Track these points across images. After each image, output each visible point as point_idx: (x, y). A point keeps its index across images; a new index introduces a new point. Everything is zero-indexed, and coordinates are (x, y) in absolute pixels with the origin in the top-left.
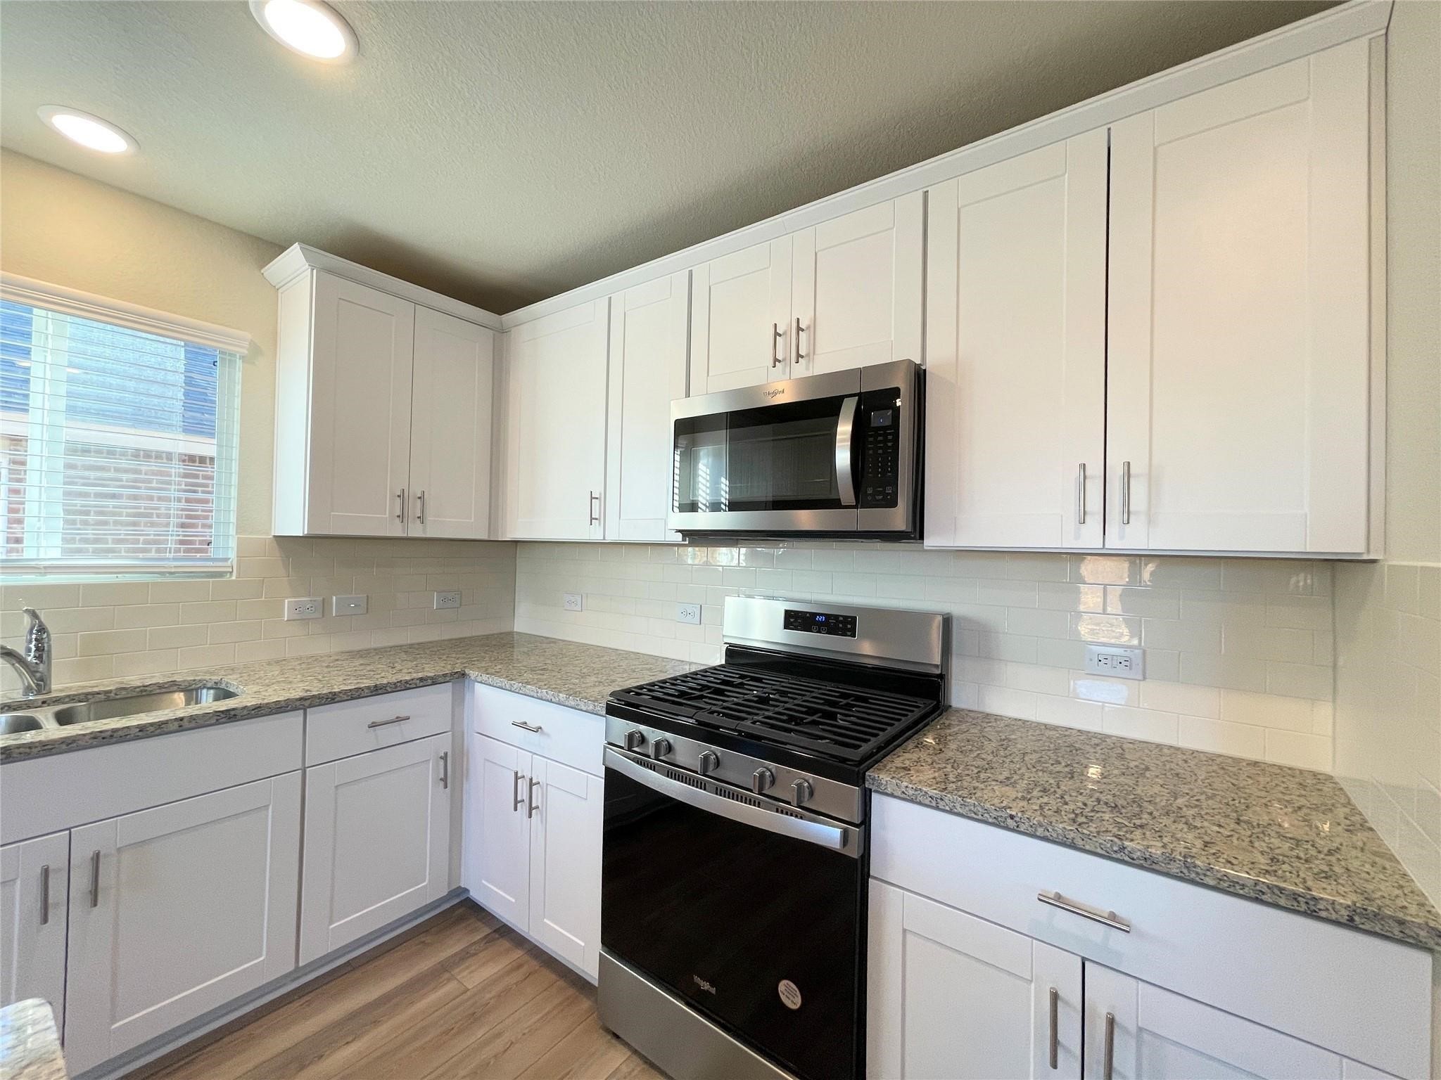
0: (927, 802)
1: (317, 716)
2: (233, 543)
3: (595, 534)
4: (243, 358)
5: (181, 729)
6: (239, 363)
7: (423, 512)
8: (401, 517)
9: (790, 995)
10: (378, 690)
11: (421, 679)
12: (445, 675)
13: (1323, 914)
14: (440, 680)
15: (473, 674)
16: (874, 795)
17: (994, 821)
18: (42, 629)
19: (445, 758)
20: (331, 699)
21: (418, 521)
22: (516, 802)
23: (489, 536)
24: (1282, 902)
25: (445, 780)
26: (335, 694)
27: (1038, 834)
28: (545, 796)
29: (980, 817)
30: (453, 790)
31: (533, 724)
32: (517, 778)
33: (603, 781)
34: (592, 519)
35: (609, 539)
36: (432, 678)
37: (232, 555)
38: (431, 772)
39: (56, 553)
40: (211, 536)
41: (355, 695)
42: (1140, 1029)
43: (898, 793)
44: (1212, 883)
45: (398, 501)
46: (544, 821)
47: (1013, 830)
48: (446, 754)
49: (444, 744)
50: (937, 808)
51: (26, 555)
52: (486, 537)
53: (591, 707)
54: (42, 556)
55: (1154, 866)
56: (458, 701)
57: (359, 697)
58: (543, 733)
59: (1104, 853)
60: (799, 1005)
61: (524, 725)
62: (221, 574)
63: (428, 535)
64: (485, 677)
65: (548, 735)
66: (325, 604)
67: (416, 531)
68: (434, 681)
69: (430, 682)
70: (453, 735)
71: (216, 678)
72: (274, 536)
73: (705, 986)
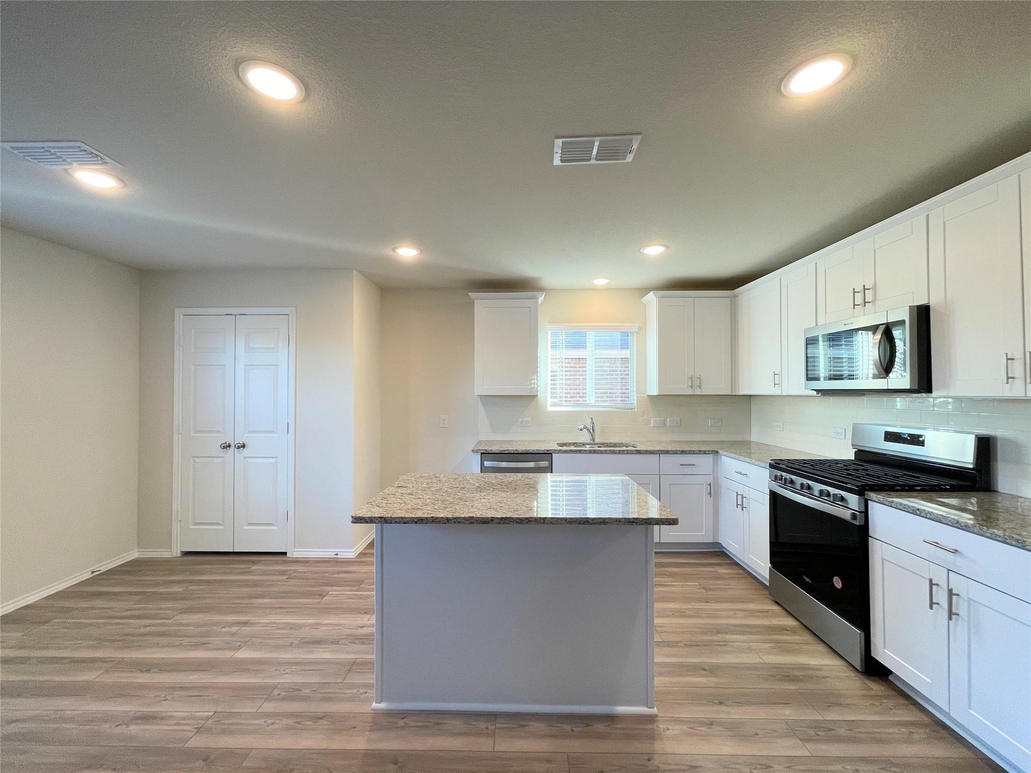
0: (887, 503)
1: (664, 457)
2: (635, 398)
3: (776, 391)
4: (636, 333)
5: (628, 453)
6: (635, 334)
7: (700, 384)
8: (692, 387)
9: (838, 583)
10: (683, 452)
11: (699, 451)
12: (709, 451)
13: (1028, 547)
14: (707, 452)
15: (721, 452)
16: (869, 501)
17: (911, 511)
18: (593, 423)
19: (710, 485)
20: (667, 452)
21: (699, 388)
22: (737, 505)
23: (732, 392)
24: (1014, 543)
25: (710, 493)
26: (668, 451)
27: (928, 516)
28: (748, 503)
29: (906, 510)
30: (714, 499)
31: (743, 473)
32: (737, 495)
33: (769, 496)
34: (775, 384)
35: (784, 394)
36: (704, 451)
37: (635, 402)
38: (705, 489)
39: (594, 402)
40: (628, 393)
41: (675, 452)
42: (969, 599)
43: (877, 500)
44: (989, 535)
45: (690, 380)
46: (748, 513)
47: (918, 515)
48: (710, 483)
49: (710, 479)
50: (891, 506)
51: (588, 402)
52: (730, 394)
53: (764, 465)
54: (591, 402)
55: (969, 529)
56: (716, 463)
57: (676, 454)
58: (747, 476)
59: (951, 524)
60: (841, 586)
61: (740, 473)
62: (632, 409)
63: (703, 394)
64: (725, 453)
65: (749, 477)
66: (664, 421)
67: (698, 392)
68: (705, 453)
69: (703, 452)
70: (714, 476)
71: (633, 443)
72: (648, 395)
73: (807, 580)
